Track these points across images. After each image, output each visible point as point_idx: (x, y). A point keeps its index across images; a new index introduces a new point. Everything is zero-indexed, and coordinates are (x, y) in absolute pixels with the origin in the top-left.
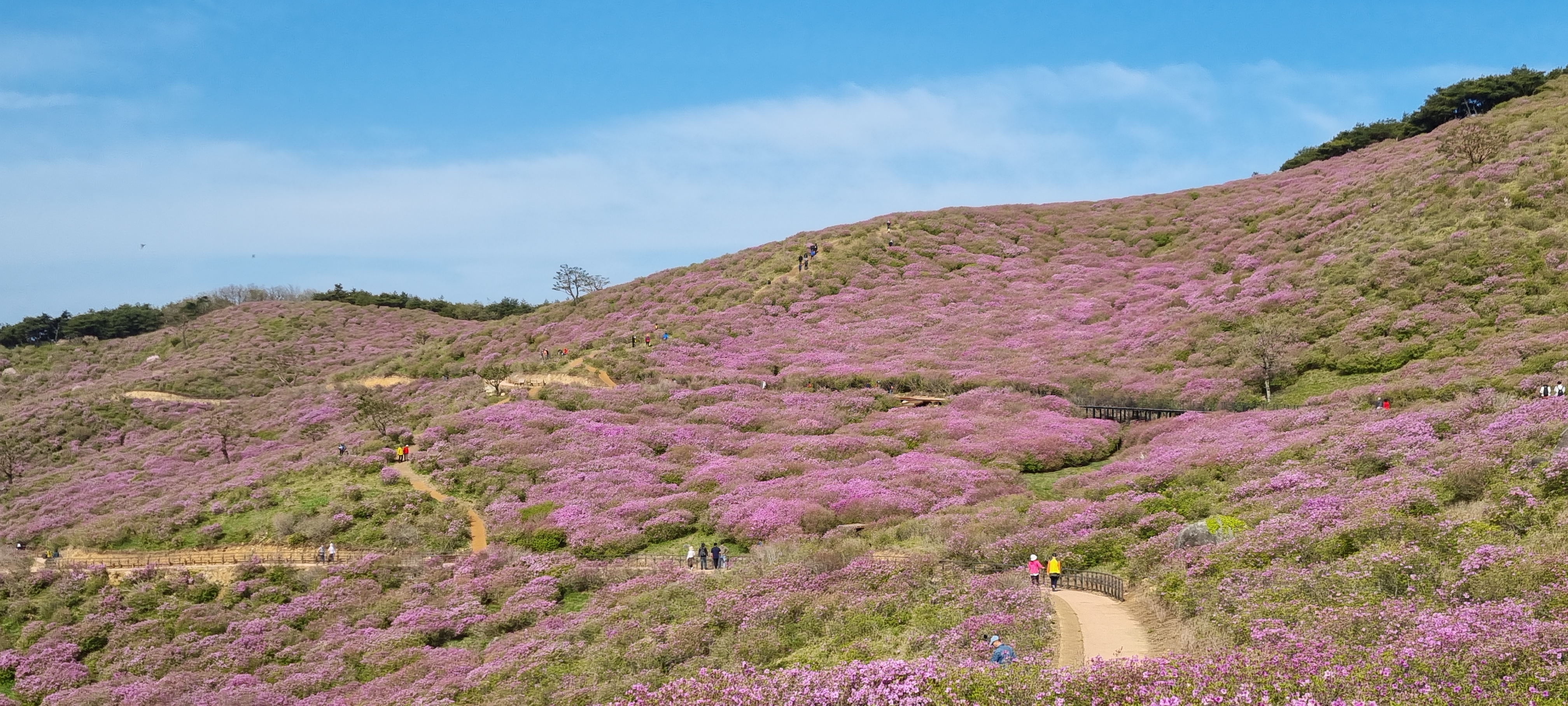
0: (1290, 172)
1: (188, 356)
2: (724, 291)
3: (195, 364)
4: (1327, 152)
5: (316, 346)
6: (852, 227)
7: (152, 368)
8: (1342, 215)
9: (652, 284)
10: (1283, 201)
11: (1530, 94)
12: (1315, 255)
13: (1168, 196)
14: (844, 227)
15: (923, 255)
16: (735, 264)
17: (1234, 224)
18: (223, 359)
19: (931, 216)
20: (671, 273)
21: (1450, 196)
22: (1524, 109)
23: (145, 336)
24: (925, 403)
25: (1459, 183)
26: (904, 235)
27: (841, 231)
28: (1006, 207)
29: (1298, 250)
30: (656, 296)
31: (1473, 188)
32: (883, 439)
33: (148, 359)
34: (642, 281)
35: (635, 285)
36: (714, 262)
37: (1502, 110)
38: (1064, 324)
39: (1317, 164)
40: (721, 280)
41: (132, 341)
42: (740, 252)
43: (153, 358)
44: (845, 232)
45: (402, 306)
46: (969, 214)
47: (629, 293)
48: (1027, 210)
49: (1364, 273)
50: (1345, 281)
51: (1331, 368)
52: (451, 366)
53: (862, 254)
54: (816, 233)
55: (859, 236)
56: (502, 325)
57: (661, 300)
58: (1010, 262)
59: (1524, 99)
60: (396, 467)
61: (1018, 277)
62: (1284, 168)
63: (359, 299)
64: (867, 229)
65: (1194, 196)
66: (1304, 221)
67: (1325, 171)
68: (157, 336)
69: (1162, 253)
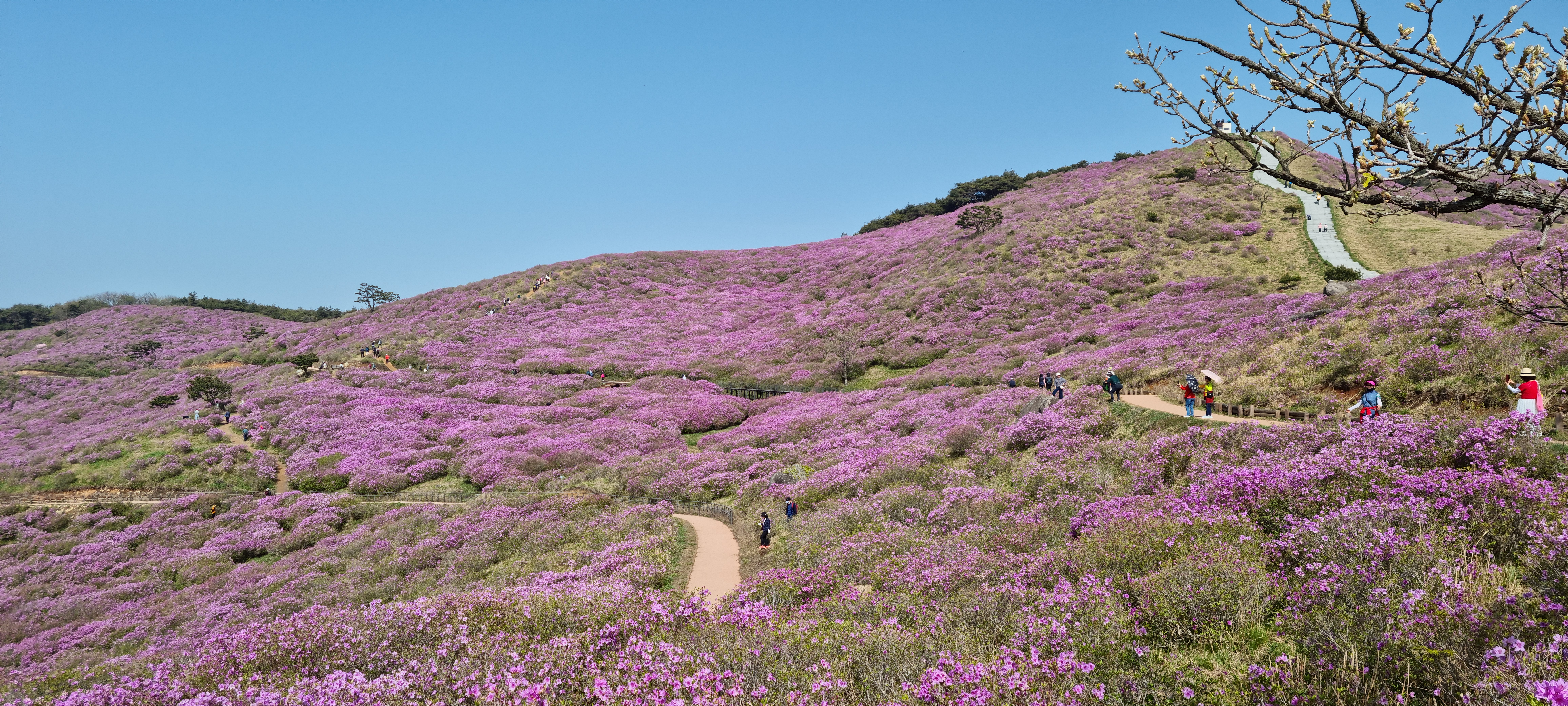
0: (866, 234)
1: (69, 344)
2: (480, 304)
3: (73, 350)
4: (887, 223)
5: (172, 338)
6: (574, 263)
7: (40, 352)
8: (897, 264)
9: (429, 299)
10: (860, 253)
11: (1016, 189)
12: (880, 289)
13: (788, 248)
14: (568, 263)
15: (622, 283)
16: (489, 286)
17: (828, 268)
18: (98, 347)
19: (627, 256)
20: (444, 291)
21: (964, 253)
22: (1011, 199)
23: (36, 328)
24: (617, 385)
25: (969, 245)
26: (609, 269)
27: (566, 265)
28: (680, 252)
29: (869, 287)
30: (432, 307)
31: (978, 248)
32: (587, 410)
33: (37, 346)
34: (422, 297)
35: (415, 300)
36: (473, 285)
37: (999, 199)
38: (714, 331)
39: (884, 230)
40: (477, 298)
41: (26, 333)
42: (494, 278)
43: (41, 345)
44: (568, 266)
45: (243, 311)
46: (655, 256)
47: (412, 304)
48: (694, 255)
49: (910, 301)
50: (897, 308)
51: (886, 365)
52: (277, 354)
53: (579, 281)
54: (549, 266)
55: (577, 269)
56: (318, 326)
57: (434, 310)
58: (682, 289)
59: (1012, 192)
60: (221, 429)
61: (686, 300)
62: (861, 232)
63: (209, 305)
64: (584, 264)
65: (804, 248)
66: (873, 267)
67: (887, 234)
68: (45, 330)
69: (782, 286)
